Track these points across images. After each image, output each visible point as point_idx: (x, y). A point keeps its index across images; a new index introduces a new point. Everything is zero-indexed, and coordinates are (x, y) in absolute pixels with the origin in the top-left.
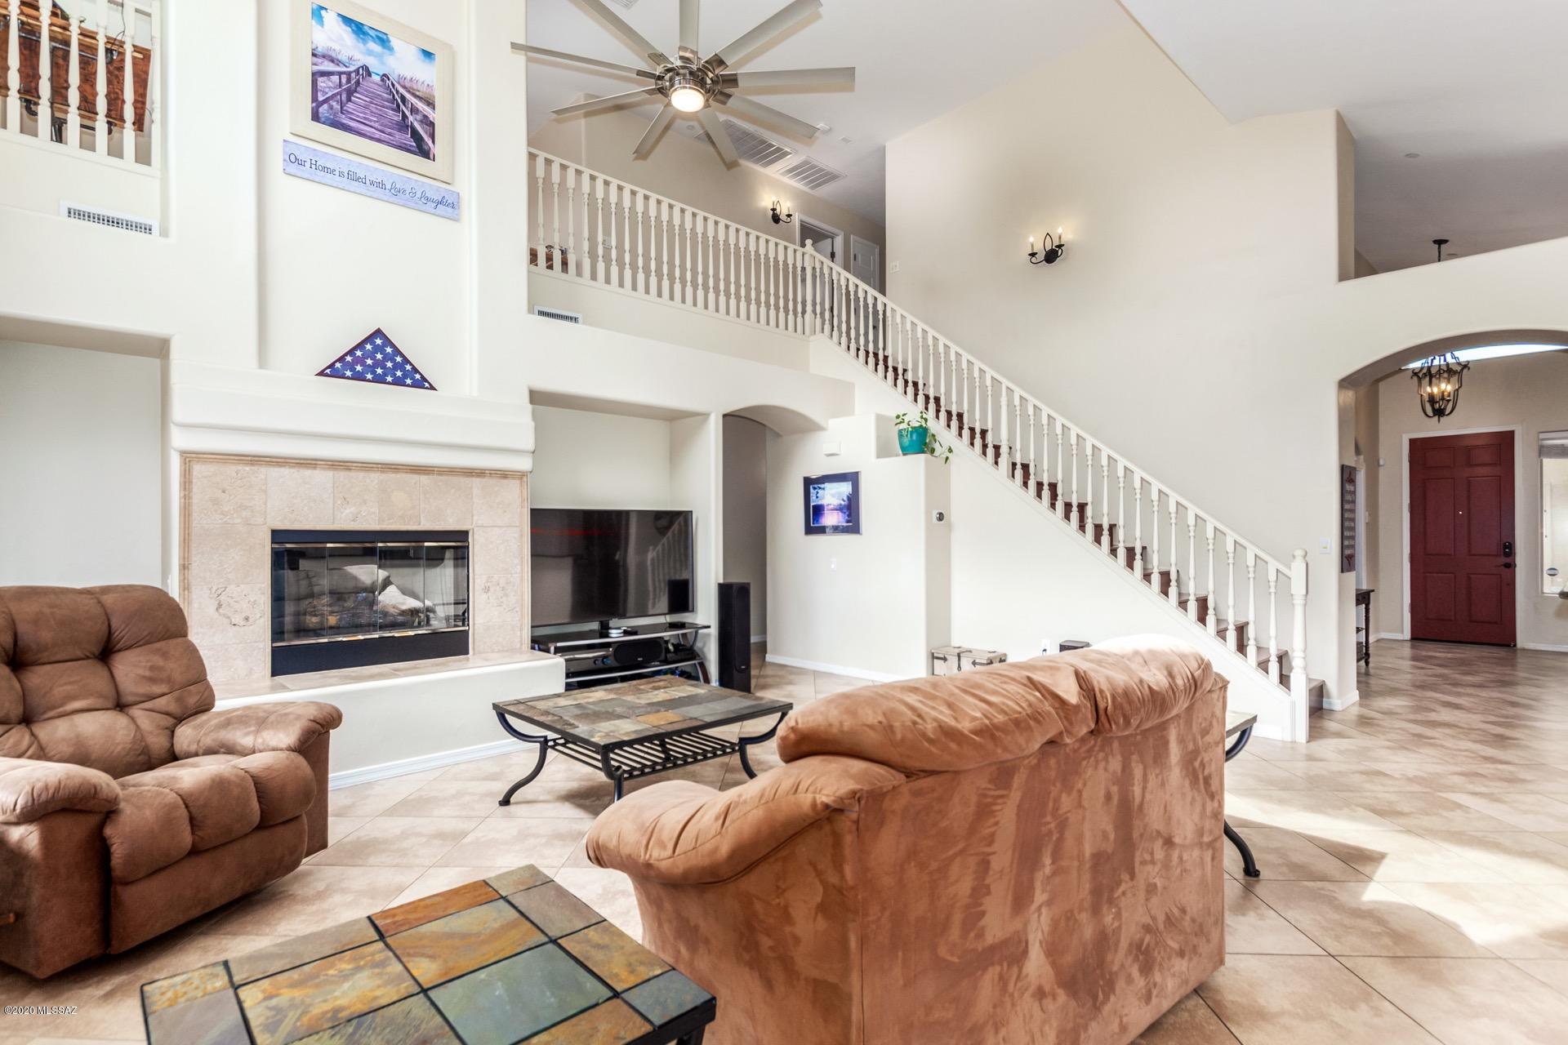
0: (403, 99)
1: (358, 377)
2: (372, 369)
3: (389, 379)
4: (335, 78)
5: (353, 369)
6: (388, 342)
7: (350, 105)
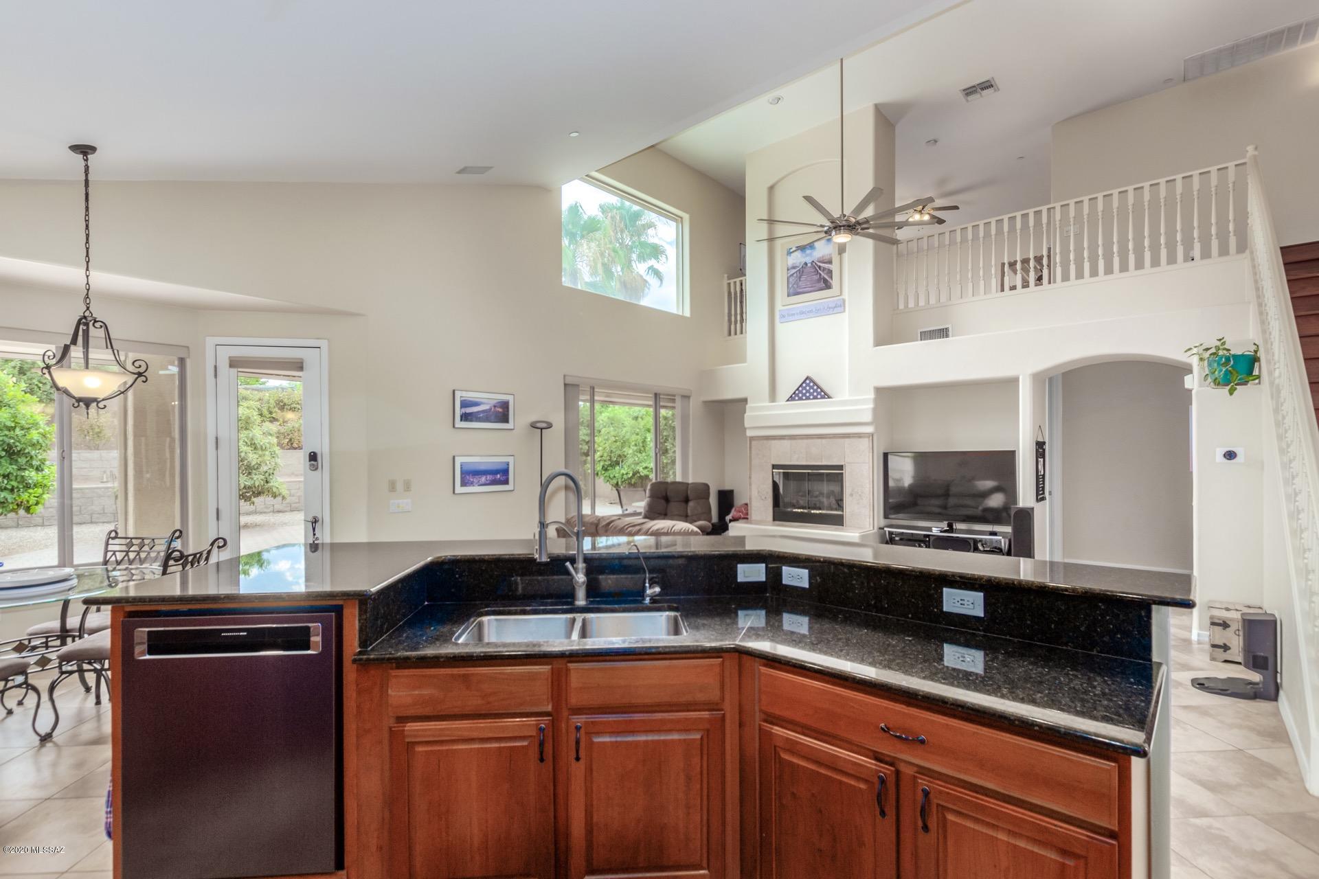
0: (820, 267)
1: (800, 399)
2: (804, 395)
3: (811, 397)
4: (795, 275)
5: (798, 396)
6: (812, 381)
7: (800, 283)
